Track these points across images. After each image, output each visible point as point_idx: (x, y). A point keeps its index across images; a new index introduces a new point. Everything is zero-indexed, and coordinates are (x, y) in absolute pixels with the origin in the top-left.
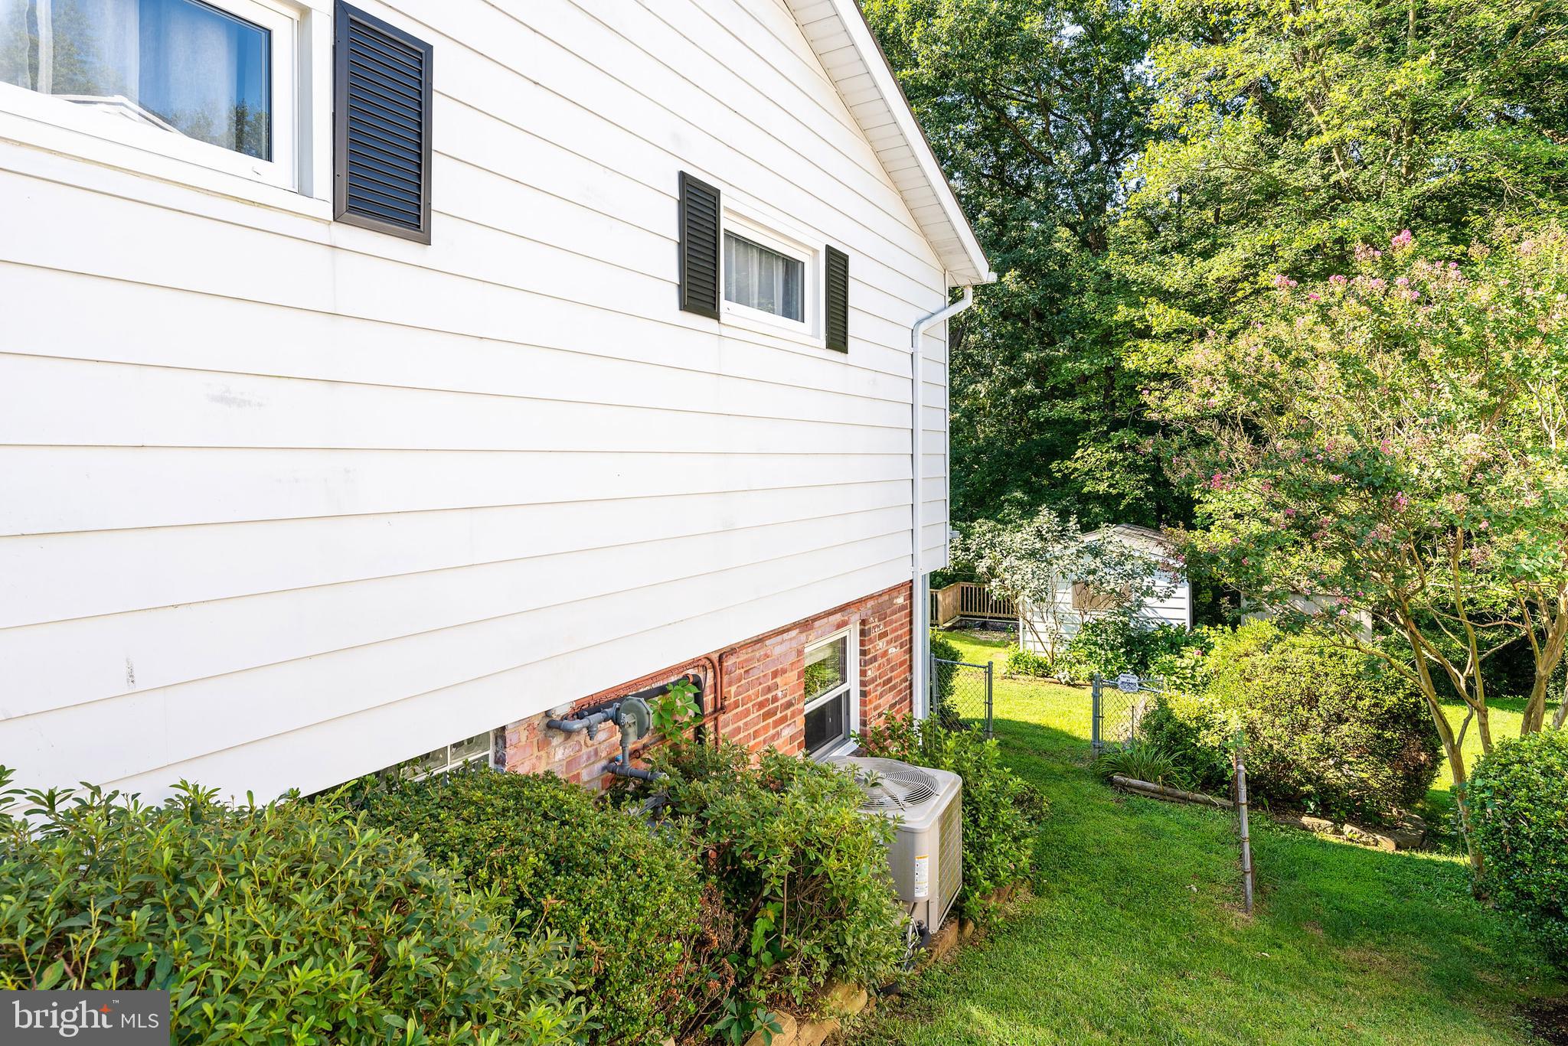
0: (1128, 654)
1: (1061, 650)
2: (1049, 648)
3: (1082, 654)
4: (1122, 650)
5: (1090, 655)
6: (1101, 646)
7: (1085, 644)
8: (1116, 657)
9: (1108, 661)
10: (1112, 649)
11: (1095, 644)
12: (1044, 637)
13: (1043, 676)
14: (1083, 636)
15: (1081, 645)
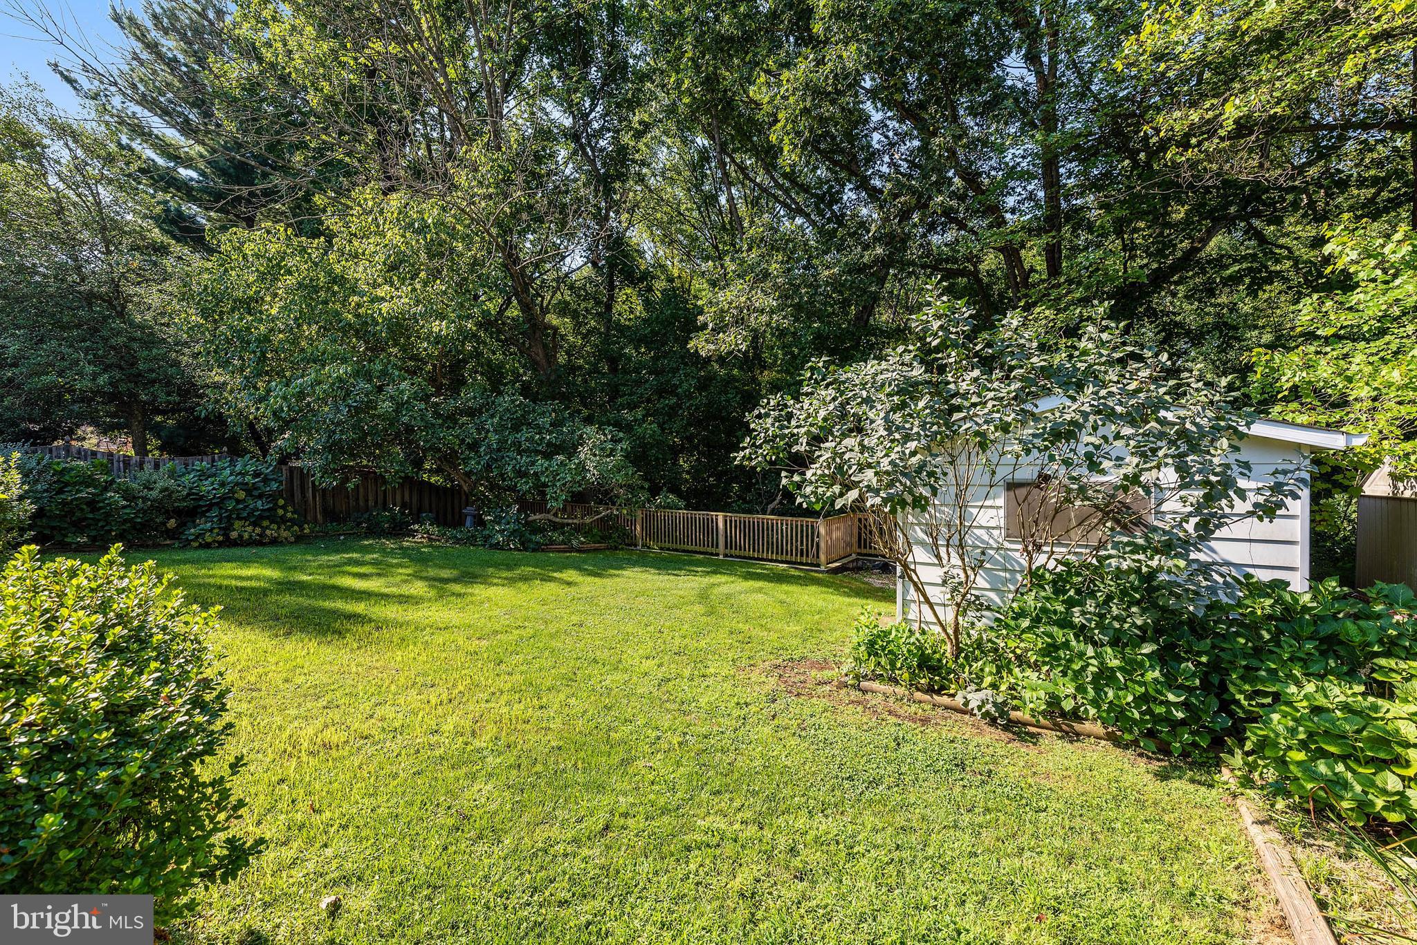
0: (1164, 657)
1: (980, 625)
2: (948, 615)
3: (1032, 644)
4: (1147, 649)
5: (1051, 650)
6: (1081, 631)
7: (1037, 621)
8: (1131, 667)
9: (1105, 676)
10: (1114, 643)
11: (1065, 623)
12: (935, 594)
13: (930, 690)
14: (1030, 599)
15: (1025, 623)
